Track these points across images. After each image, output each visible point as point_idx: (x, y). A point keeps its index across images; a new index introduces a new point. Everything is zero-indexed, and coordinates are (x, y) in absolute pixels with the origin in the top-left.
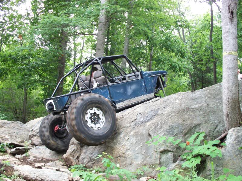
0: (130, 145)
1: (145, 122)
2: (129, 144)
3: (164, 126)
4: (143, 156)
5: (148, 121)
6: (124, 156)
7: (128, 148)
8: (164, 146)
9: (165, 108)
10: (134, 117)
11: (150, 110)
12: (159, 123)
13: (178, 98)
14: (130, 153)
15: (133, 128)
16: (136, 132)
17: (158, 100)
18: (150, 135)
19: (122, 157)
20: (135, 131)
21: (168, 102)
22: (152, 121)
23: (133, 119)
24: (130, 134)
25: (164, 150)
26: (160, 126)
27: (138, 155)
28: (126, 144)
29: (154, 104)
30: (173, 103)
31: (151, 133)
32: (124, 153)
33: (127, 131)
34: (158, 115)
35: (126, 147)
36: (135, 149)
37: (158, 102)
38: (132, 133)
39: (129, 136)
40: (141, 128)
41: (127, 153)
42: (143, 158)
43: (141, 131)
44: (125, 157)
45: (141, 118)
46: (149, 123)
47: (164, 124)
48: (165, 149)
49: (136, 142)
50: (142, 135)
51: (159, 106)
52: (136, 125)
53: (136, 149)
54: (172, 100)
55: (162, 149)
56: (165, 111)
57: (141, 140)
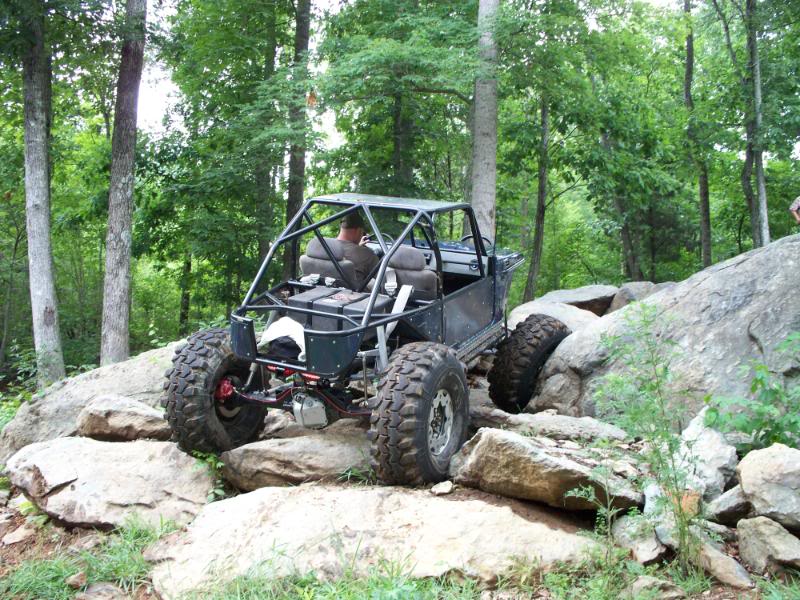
0: (711, 364)
1: (734, 311)
2: (709, 360)
3: (783, 317)
4: (746, 385)
5: (740, 307)
6: (700, 388)
7: (709, 369)
8: (791, 360)
9: (767, 278)
10: (704, 300)
11: (736, 285)
12: (769, 310)
13: (790, 255)
14: (716, 380)
15: (709, 325)
16: (719, 334)
17: (743, 261)
18: (753, 338)
19: (696, 390)
20: (715, 331)
21: (771, 265)
22: (749, 308)
23: (703, 306)
24: (707, 339)
25: (792, 368)
26: (772, 317)
27: (733, 383)
28: (701, 361)
29: (739, 269)
30: (783, 267)
31: (756, 333)
32: (700, 382)
33: (698, 333)
34: (759, 294)
35: (702, 367)
36: (725, 370)
37: (748, 266)
38: (710, 336)
39: (704, 343)
40: (728, 324)
41: (708, 381)
42: (746, 389)
43: (730, 330)
44: (702, 390)
45: (721, 302)
46: (744, 313)
47: (781, 312)
48: (795, 366)
49: (724, 356)
50: (734, 339)
51: (753, 276)
52: (714, 319)
53: (728, 371)
54: (778, 260)
55: (787, 366)
56: (771, 285)
57: (734, 349)
